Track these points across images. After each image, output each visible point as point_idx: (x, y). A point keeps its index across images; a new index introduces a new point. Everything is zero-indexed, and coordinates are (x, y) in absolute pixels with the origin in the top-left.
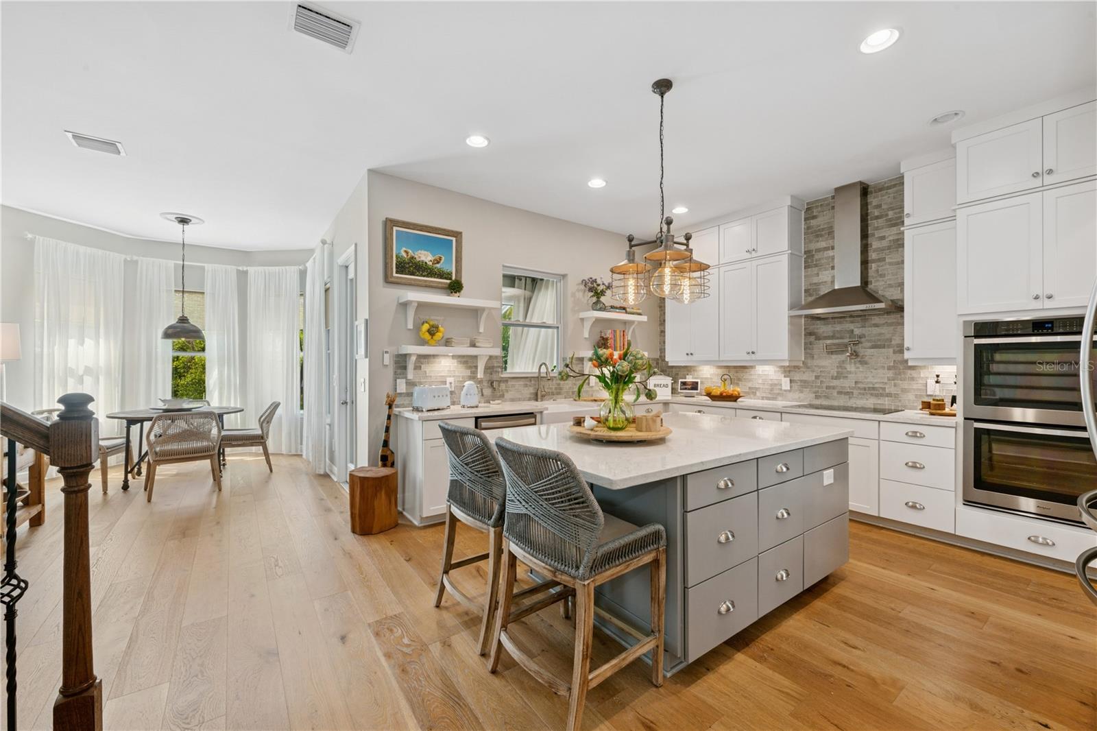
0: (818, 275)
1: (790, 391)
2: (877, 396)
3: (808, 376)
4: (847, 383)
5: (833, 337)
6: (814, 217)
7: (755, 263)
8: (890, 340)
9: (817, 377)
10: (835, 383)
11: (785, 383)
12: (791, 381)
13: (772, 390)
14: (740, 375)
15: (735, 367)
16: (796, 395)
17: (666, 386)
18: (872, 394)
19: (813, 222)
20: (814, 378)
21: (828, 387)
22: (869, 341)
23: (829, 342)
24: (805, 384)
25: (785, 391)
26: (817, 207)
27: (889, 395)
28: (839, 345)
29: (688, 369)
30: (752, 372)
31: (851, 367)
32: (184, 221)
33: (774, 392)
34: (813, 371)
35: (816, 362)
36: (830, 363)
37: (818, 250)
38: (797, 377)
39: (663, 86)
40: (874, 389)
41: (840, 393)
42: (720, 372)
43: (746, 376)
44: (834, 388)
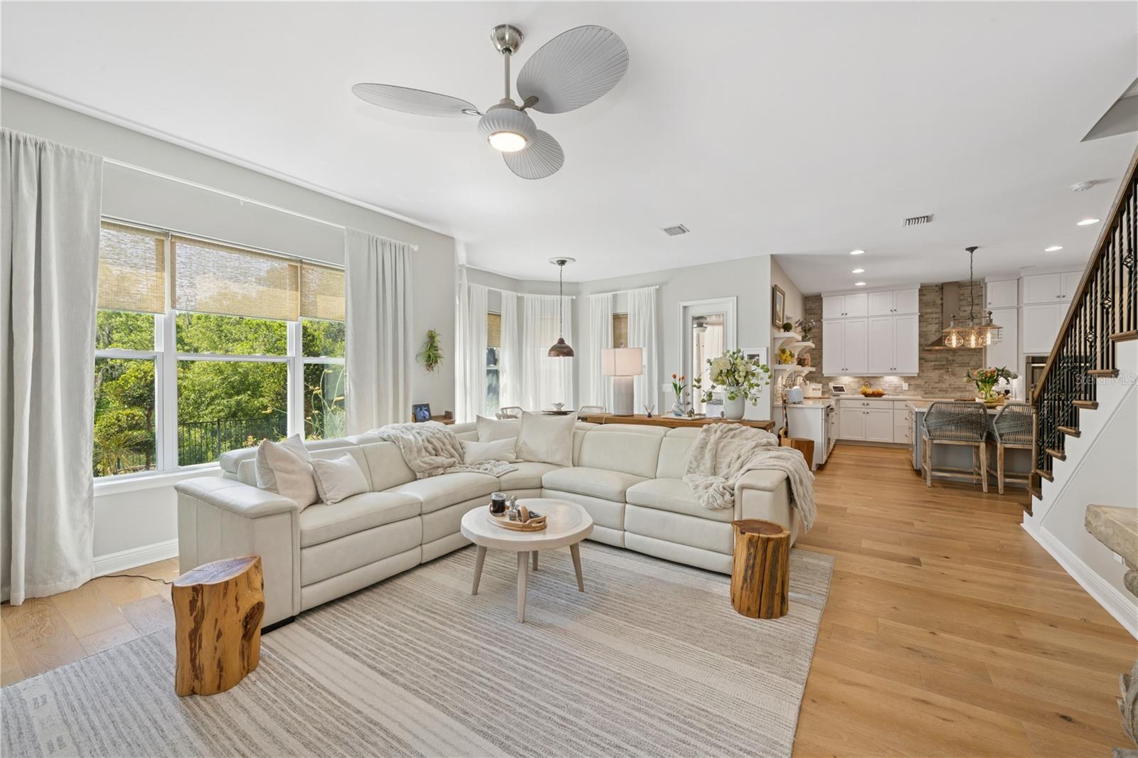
0: (926, 327)
1: (908, 390)
2: (962, 392)
3: (920, 382)
4: (944, 386)
5: (936, 361)
6: (924, 295)
7: (895, 318)
8: (969, 363)
9: (926, 382)
10: (936, 385)
11: (905, 386)
12: (909, 385)
13: (895, 390)
14: (872, 381)
15: (868, 377)
16: (912, 393)
17: (819, 390)
18: (959, 391)
19: (924, 298)
20: (923, 383)
21: (932, 388)
22: (958, 363)
23: (933, 363)
24: (917, 387)
25: (905, 390)
26: (926, 290)
27: (969, 391)
28: (939, 365)
29: (830, 379)
30: (881, 380)
31: (946, 377)
32: (562, 263)
33: (897, 390)
34: (923, 379)
35: (925, 374)
36: (934, 375)
37: (926, 313)
38: (913, 382)
39: (972, 249)
40: (960, 388)
41: (940, 391)
42: (856, 380)
43: (877, 383)
44: (936, 388)
